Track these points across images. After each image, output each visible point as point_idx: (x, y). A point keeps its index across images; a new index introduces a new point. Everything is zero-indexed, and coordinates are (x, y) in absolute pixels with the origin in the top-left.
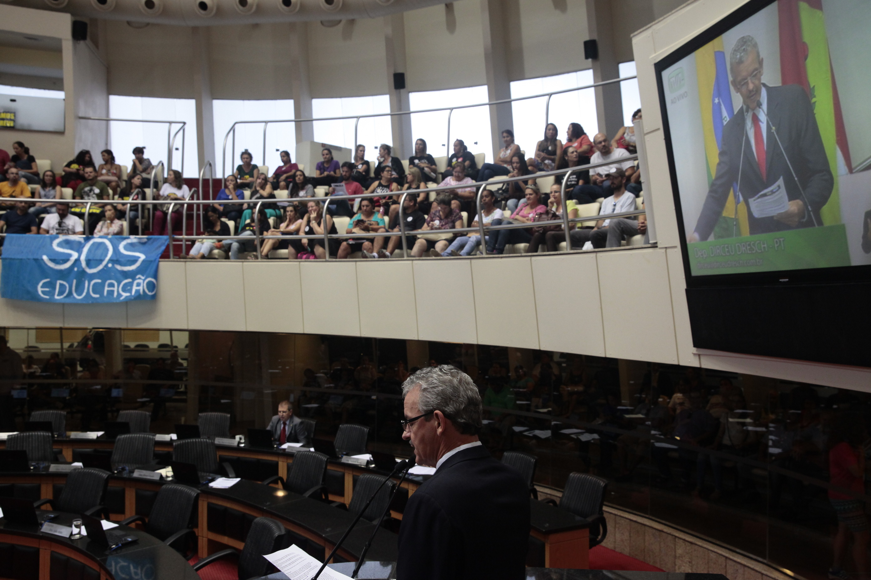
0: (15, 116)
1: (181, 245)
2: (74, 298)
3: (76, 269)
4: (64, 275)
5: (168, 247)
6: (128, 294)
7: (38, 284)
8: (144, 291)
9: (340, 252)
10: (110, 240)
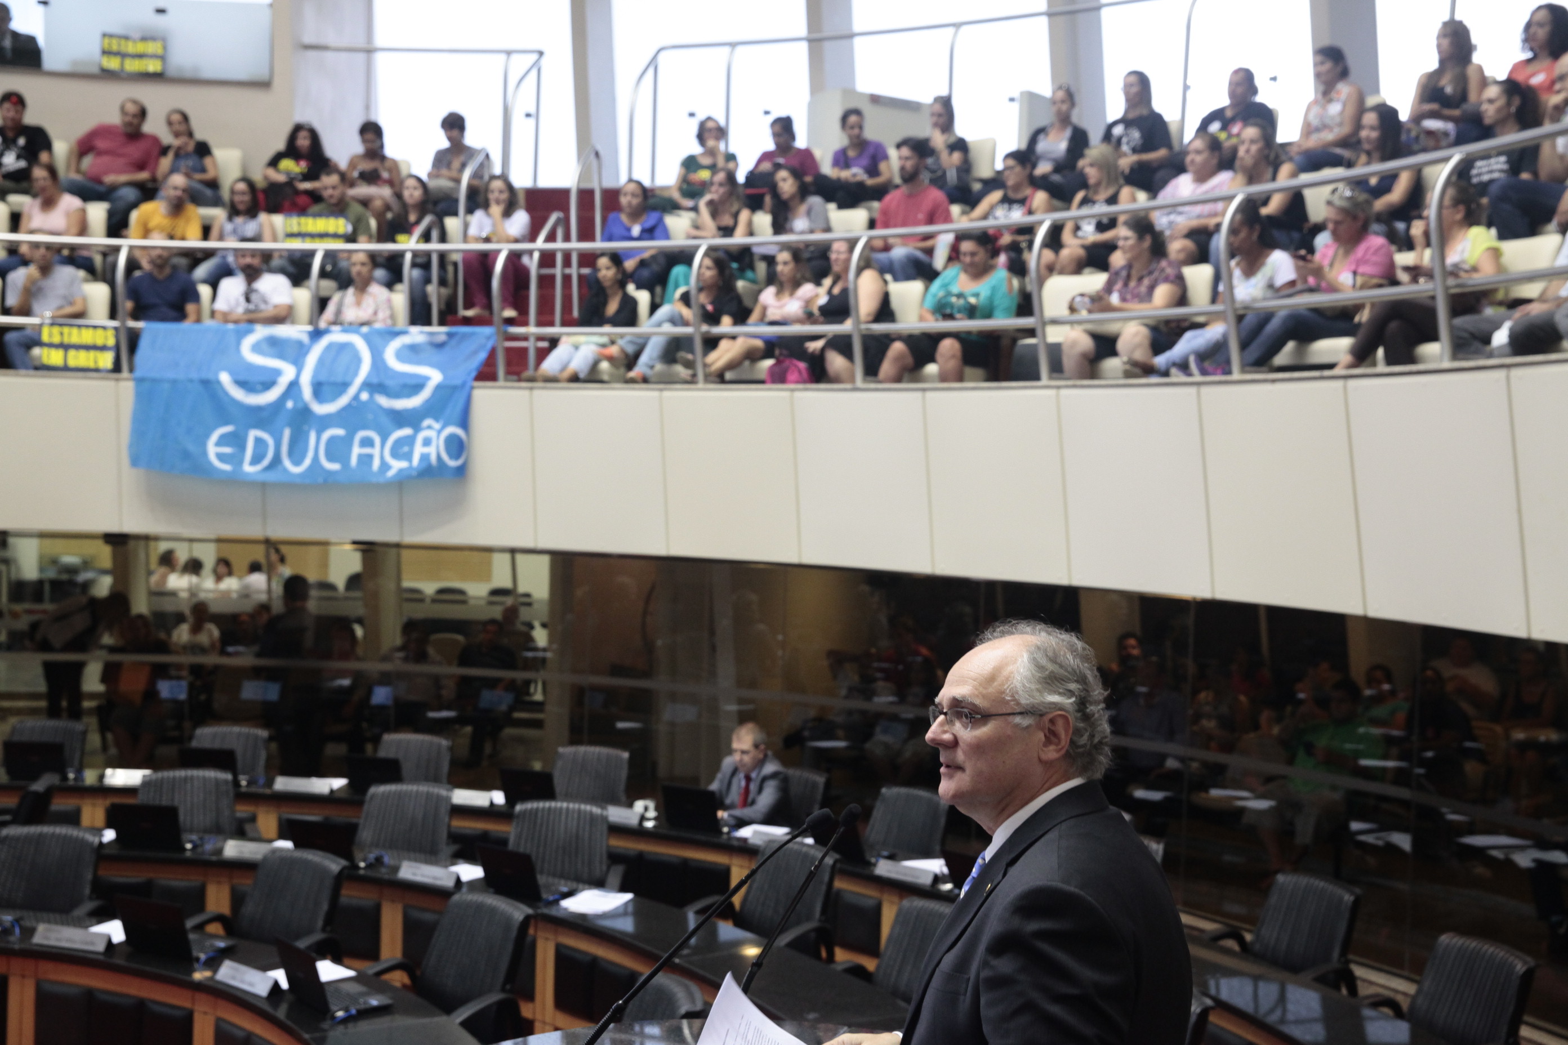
0: (165, 48)
1: (524, 351)
2: (285, 470)
3: (290, 404)
4: (261, 417)
5: (492, 354)
6: (403, 464)
7: (207, 436)
8: (439, 457)
9: (887, 367)
10: (366, 338)
